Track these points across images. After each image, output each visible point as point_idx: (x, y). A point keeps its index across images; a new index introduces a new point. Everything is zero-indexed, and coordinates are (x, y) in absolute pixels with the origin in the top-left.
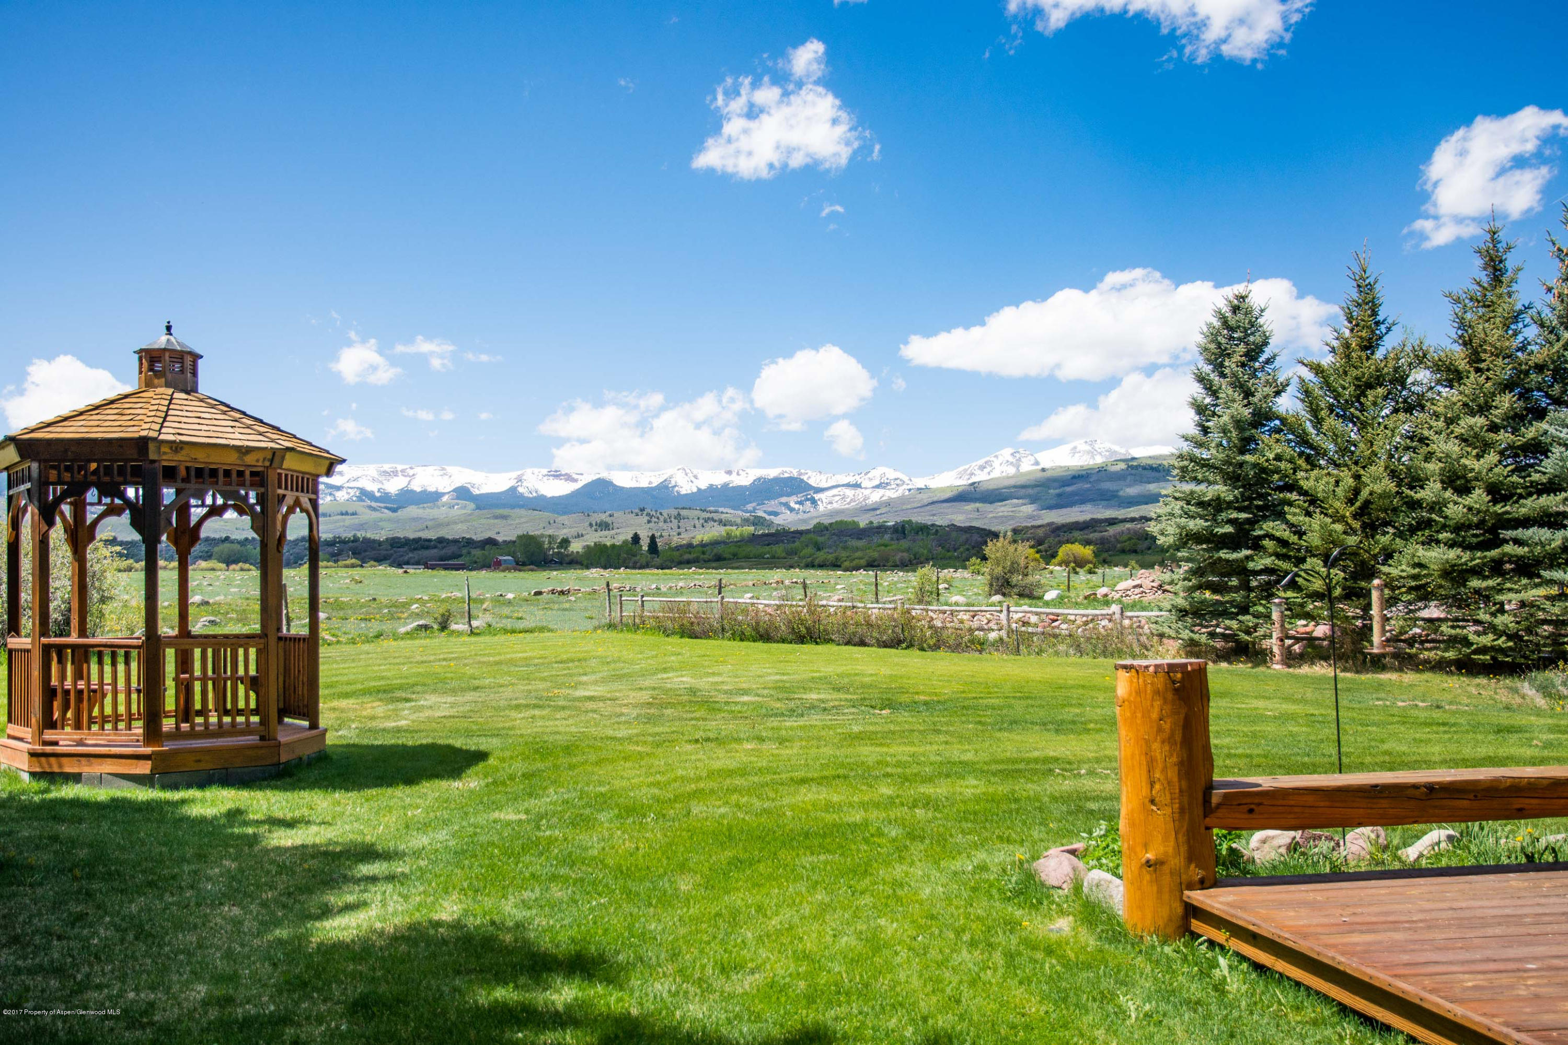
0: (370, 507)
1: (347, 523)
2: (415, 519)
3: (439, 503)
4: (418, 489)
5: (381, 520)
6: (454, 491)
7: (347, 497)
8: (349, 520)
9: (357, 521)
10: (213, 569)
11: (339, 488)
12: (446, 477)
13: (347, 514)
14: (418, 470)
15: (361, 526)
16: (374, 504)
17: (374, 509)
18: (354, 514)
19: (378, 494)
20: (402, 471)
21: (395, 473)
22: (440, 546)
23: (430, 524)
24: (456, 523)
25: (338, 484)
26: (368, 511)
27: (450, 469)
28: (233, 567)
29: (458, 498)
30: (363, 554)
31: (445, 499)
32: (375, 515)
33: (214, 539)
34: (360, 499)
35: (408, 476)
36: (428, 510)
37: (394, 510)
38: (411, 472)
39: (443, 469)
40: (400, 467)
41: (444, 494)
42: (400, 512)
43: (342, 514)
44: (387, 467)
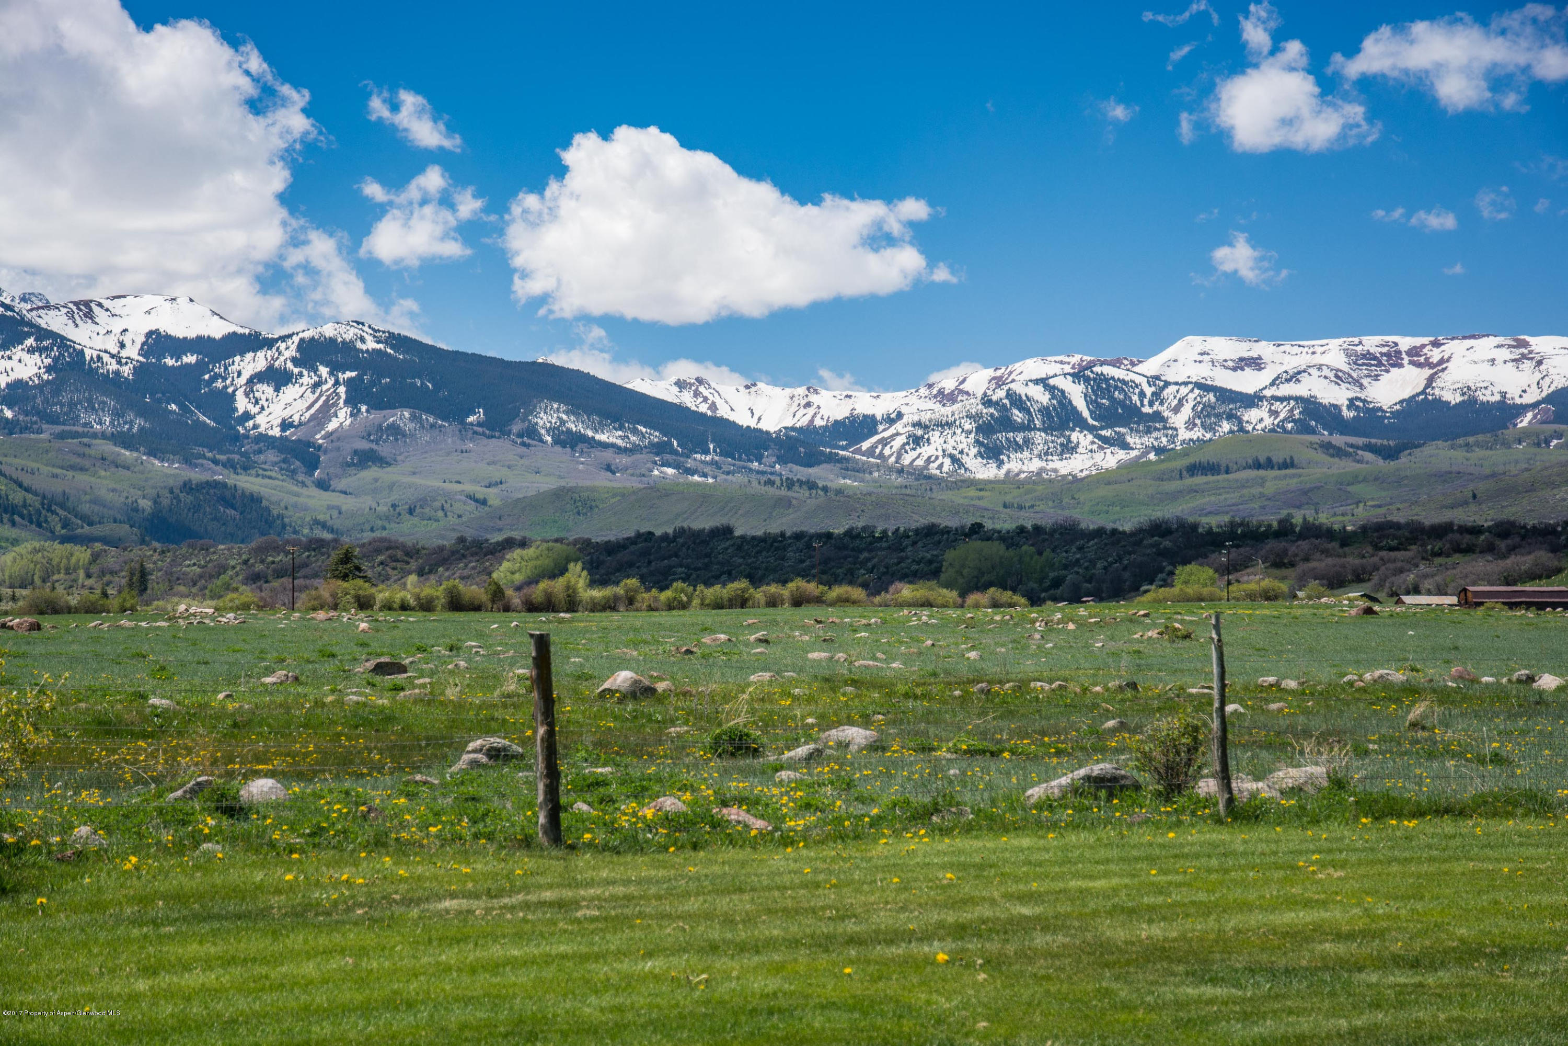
0: (1327, 447)
1: (1270, 488)
2: (1444, 477)
3: (1509, 433)
4: (1454, 398)
5: (1355, 479)
6: (1548, 399)
7: (1268, 421)
8: (1273, 481)
9: (1293, 483)
10: (928, 604)
11: (1252, 401)
12: (1527, 365)
13: (1269, 464)
14: (1454, 348)
15: (1306, 496)
16: (1338, 440)
17: (1337, 452)
18: (1288, 464)
19: (1348, 414)
20: (1414, 352)
21: (1393, 359)
22: (1502, 545)
23: (1481, 487)
24: (1553, 485)
25: (1250, 390)
26: (1321, 457)
27: (1540, 344)
28: (973, 598)
29: (1559, 418)
30: (1302, 567)
31: (1525, 421)
32: (1346, 466)
33: (947, 531)
34: (1303, 427)
35: (1428, 364)
36: (1479, 453)
37: (1390, 454)
38: (1436, 355)
39: (1525, 344)
40: (1405, 343)
41: (1524, 408)
42: (1404, 459)
43: (1258, 465)
44: (1372, 343)
